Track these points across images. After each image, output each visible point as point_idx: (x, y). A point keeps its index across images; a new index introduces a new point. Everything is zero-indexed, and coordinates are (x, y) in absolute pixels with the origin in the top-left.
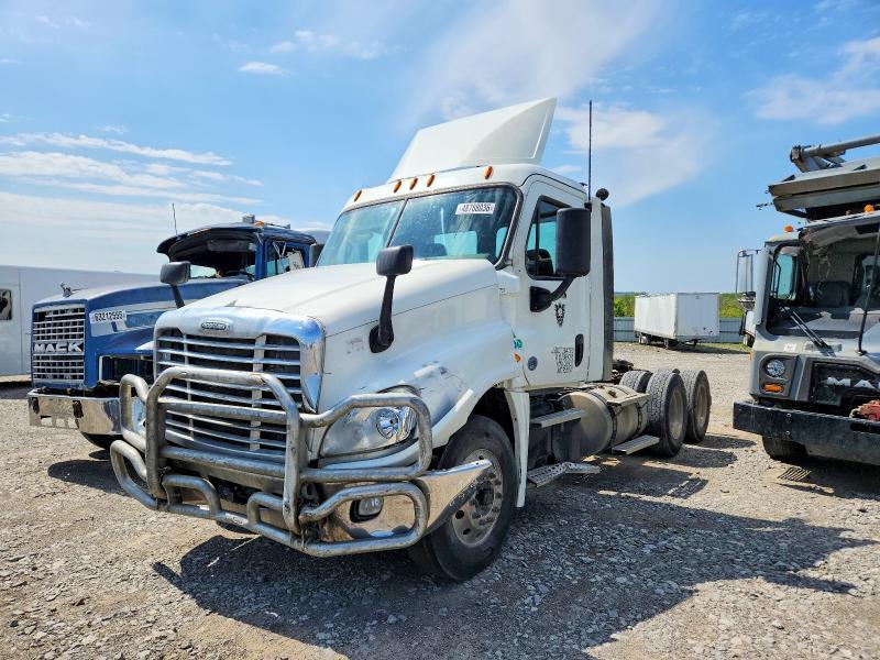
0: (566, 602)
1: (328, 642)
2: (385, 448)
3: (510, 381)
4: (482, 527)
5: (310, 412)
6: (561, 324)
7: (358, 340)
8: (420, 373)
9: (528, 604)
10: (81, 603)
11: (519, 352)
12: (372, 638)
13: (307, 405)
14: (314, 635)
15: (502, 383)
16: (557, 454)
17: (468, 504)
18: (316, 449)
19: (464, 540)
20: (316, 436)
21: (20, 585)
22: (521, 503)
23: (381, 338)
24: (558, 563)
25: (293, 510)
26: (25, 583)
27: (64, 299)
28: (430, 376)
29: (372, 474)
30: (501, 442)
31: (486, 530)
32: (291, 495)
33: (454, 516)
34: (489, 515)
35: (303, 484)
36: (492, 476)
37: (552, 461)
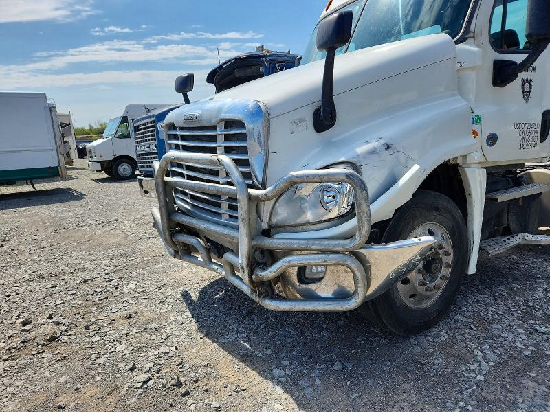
0: (517, 374)
1: (281, 379)
2: (325, 221)
3: (465, 157)
4: (428, 293)
5: (259, 188)
6: (526, 100)
7: (302, 121)
8: (362, 149)
9: (474, 371)
10: (130, 317)
11: (477, 127)
12: (318, 382)
13: (255, 181)
14: (272, 370)
15: (457, 158)
16: (513, 225)
17: (414, 273)
18: (266, 220)
19: (410, 303)
20: (266, 208)
21: (104, 299)
22: (472, 269)
23: (324, 117)
24: (508, 329)
25: (247, 271)
26: (107, 298)
27: (146, 115)
28: (373, 152)
29: (312, 245)
30: (453, 216)
31: (432, 296)
32: (245, 258)
33: (400, 283)
34: (438, 281)
35: (255, 250)
36: (441, 247)
37: (508, 232)
